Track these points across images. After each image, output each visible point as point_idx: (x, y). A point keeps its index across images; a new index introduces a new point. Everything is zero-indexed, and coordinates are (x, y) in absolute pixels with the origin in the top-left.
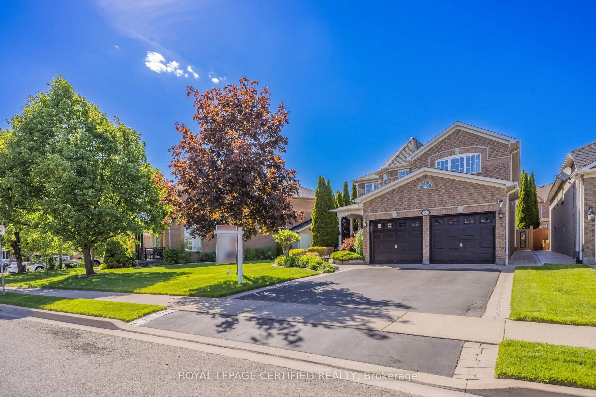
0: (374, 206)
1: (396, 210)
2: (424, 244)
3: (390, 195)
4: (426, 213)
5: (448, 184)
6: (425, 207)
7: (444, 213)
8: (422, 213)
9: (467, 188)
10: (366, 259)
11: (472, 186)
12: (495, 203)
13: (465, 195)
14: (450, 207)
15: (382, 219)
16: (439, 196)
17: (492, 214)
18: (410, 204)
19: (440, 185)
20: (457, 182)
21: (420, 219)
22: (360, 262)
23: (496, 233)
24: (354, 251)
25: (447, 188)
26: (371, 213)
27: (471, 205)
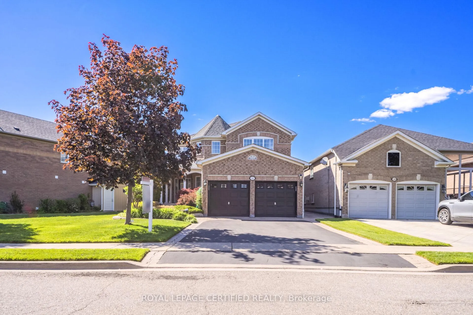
0: (212, 169)
1: (230, 174)
2: (251, 202)
3: (226, 162)
4: (253, 178)
5: (268, 159)
6: (252, 174)
7: (265, 180)
8: (250, 178)
9: (281, 164)
10: (205, 212)
11: (283, 162)
12: (297, 176)
13: (279, 168)
14: (270, 176)
15: (219, 180)
16: (262, 166)
17: (295, 183)
18: (241, 171)
19: (263, 159)
20: (274, 159)
21: (248, 183)
22: (201, 215)
23: (298, 196)
24: (194, 205)
25: (267, 162)
26: (210, 174)
27: (283, 176)
